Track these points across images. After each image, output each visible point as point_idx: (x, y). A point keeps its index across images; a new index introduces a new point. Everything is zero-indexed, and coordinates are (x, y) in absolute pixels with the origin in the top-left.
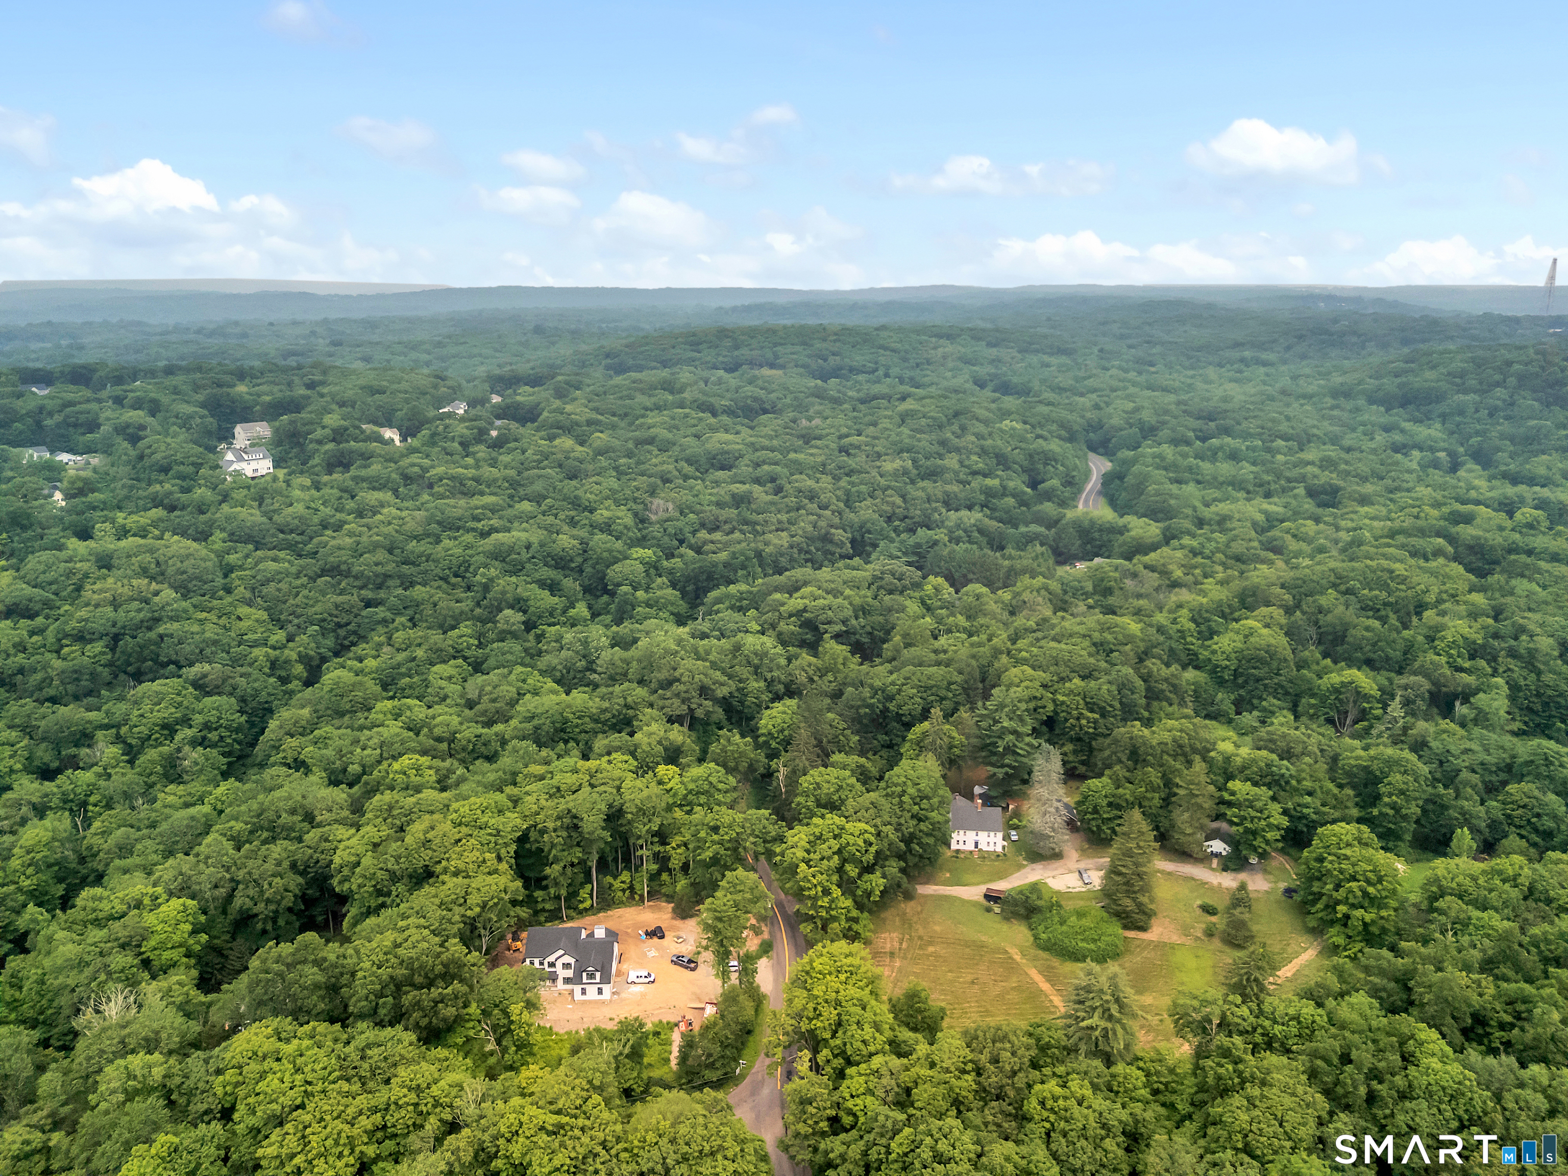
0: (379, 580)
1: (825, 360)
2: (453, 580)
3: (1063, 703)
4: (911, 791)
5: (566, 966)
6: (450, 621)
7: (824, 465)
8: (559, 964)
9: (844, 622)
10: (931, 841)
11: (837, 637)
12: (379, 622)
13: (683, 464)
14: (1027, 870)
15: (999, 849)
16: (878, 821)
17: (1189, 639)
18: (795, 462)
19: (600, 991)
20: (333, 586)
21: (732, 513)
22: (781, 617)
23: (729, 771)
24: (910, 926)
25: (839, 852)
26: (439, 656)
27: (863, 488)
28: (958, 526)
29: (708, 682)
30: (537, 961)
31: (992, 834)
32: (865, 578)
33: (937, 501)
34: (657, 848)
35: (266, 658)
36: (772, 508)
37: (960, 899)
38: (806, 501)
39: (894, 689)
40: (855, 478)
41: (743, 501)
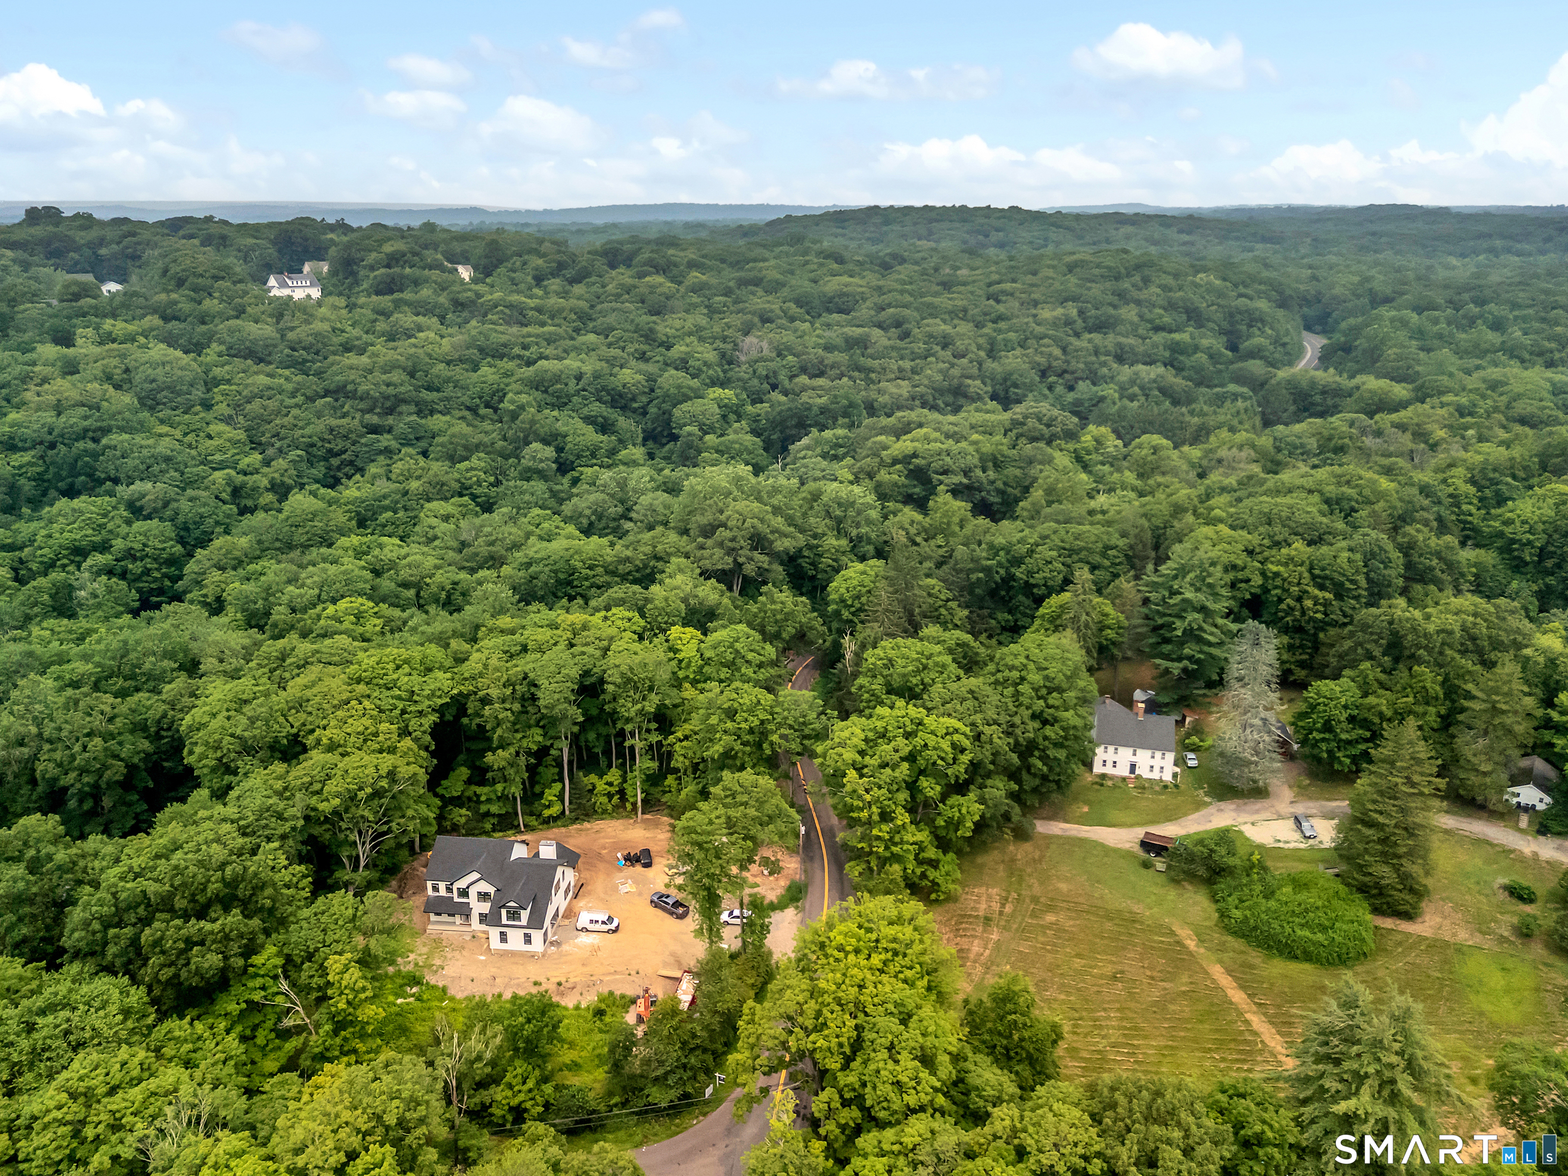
0: (388, 404)
1: (987, 236)
2: (483, 411)
3: (1277, 574)
4: (1035, 677)
5: (483, 896)
6: (461, 452)
7: (965, 310)
8: (473, 892)
9: (966, 473)
10: (1061, 754)
11: (956, 492)
12: (380, 452)
13: (792, 305)
14: (1212, 809)
15: (1168, 777)
16: (978, 718)
18: (929, 305)
19: (528, 939)
20: (334, 408)
21: (841, 357)
22: (882, 464)
23: (767, 637)
24: (1021, 879)
25: (911, 758)
26: (440, 491)
27: (1012, 335)
28: (1133, 382)
29: (763, 529)
30: (442, 886)
31: (1158, 754)
32: (1000, 422)
33: (1107, 354)
34: (654, 738)
35: (229, 481)
36: (894, 354)
37: (1103, 845)
38: (938, 348)
39: (1024, 549)
40: (1002, 325)
41: (859, 345)
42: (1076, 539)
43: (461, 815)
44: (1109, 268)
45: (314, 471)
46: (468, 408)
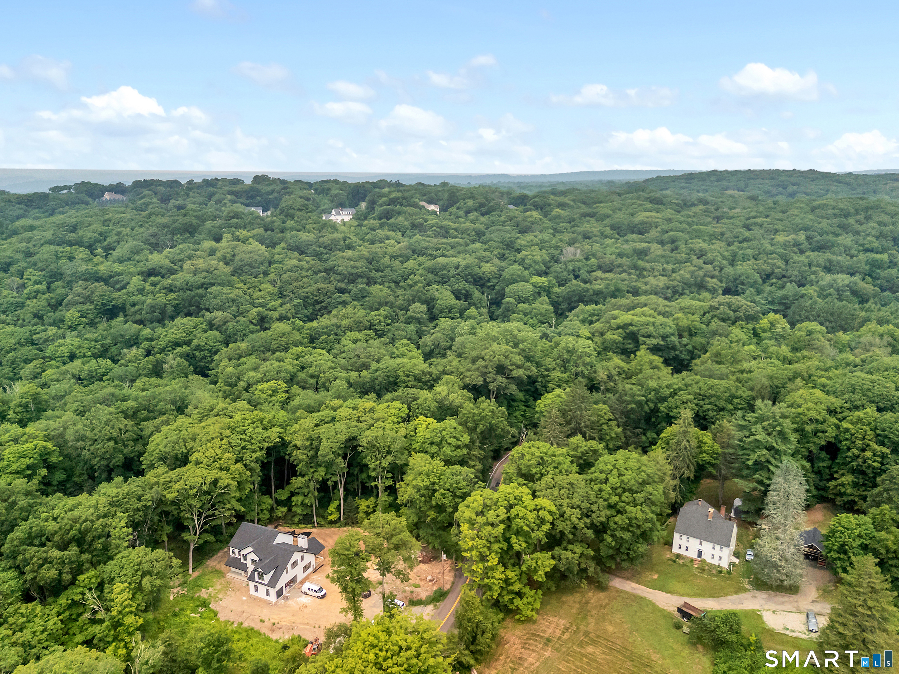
0: (351, 278)
2: (402, 284)
3: (847, 431)
4: (614, 480)
5: (253, 561)
6: (376, 305)
7: (723, 234)
8: (249, 557)
9: (664, 338)
10: (627, 536)
11: (655, 350)
12: (340, 303)
13: (608, 229)
14: (748, 595)
15: (725, 565)
16: (565, 502)
18: (699, 231)
19: (268, 593)
20: (325, 279)
21: (624, 261)
22: (610, 328)
24: (585, 618)
25: (509, 521)
26: (358, 326)
27: (749, 252)
28: (831, 286)
29: (506, 362)
30: (237, 551)
31: (718, 547)
32: (701, 307)
33: (818, 266)
34: (390, 483)
35: (259, 314)
36: (662, 260)
37: (654, 605)
38: (695, 257)
39: (668, 392)
40: (745, 245)
41: (642, 253)
42: (710, 388)
43: (282, 510)
44: (841, 210)
45: (306, 311)
46: (395, 282)
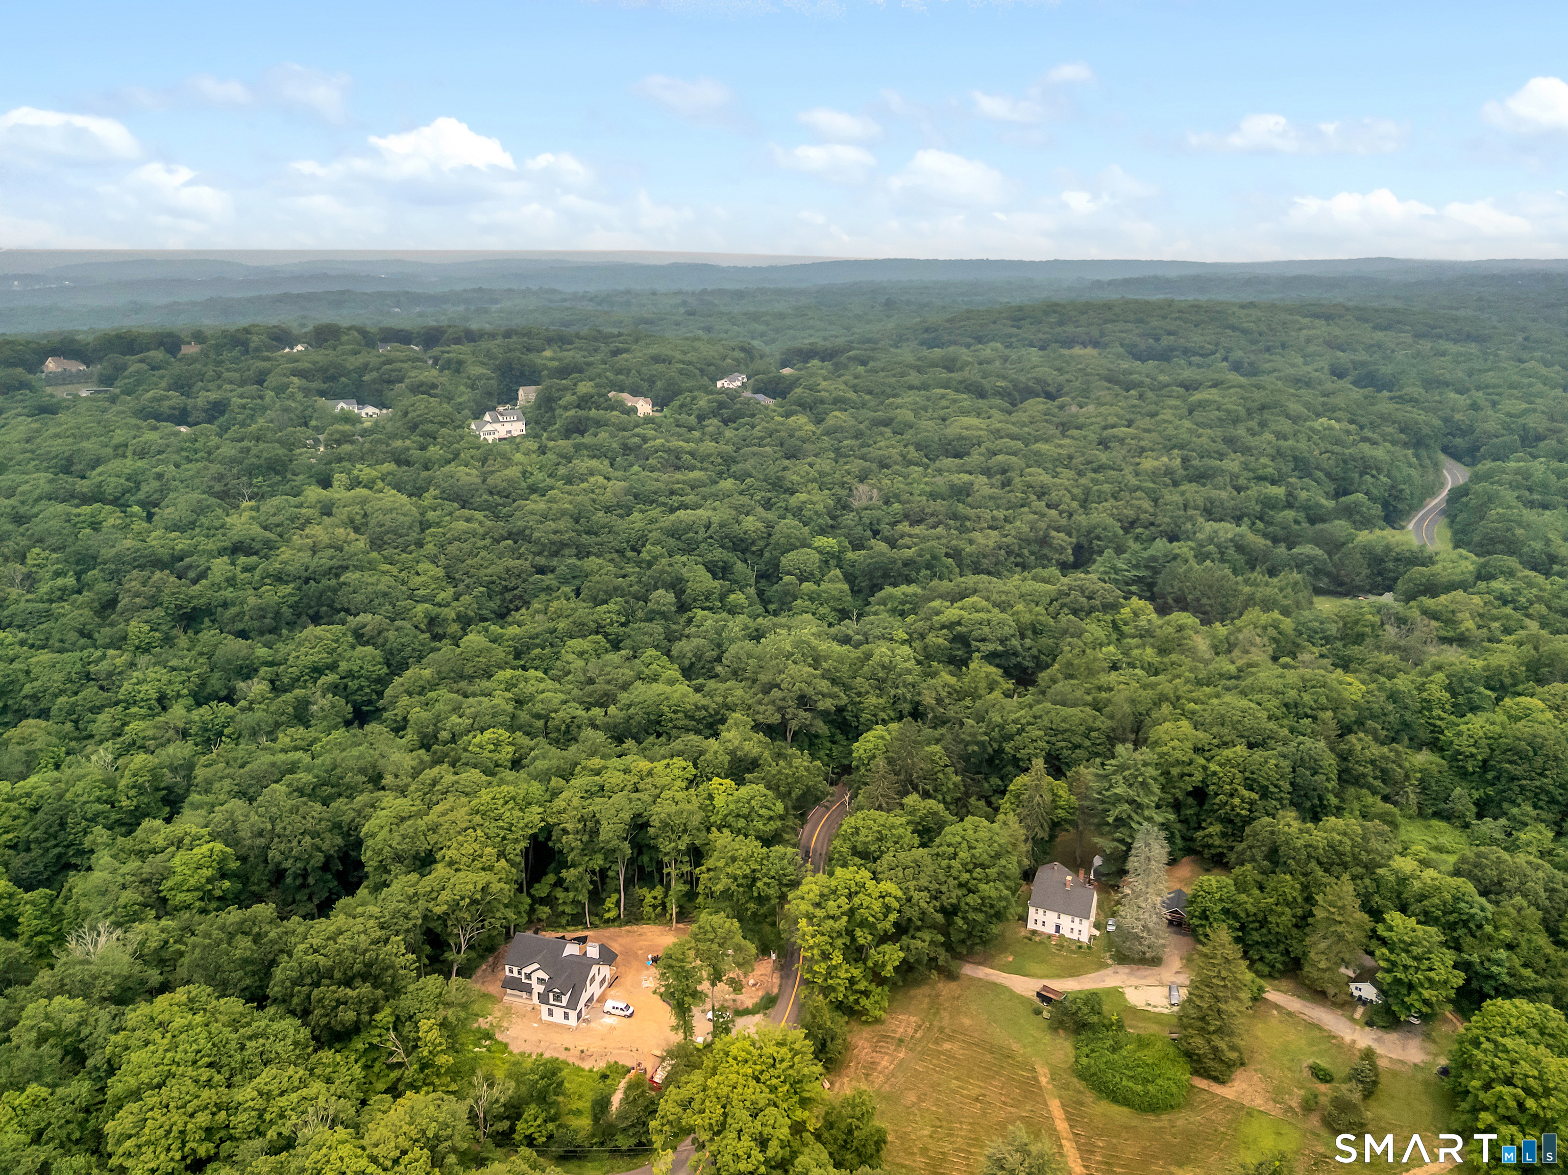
0: (554, 548)
1: (1157, 340)
2: (630, 554)
3: (1215, 773)
4: (964, 855)
5: (541, 981)
6: (602, 596)
7: (1071, 457)
8: (534, 976)
9: (1002, 641)
10: (980, 917)
11: (991, 657)
12: (543, 590)
13: (911, 448)
14: (1109, 971)
15: (1085, 939)
16: (912, 884)
17: (1437, 712)
18: (1037, 453)
19: (566, 1016)
20: (513, 551)
21: (939, 506)
22: (931, 628)
24: (937, 1012)
25: (851, 912)
26: (581, 630)
27: (1106, 487)
28: (1211, 540)
29: (809, 691)
30: (515, 969)
31: (1077, 920)
32: (1047, 593)
33: (1196, 508)
34: (686, 868)
35: (427, 614)
36: (990, 504)
37: (1011, 991)
38: (1034, 497)
39: (1014, 728)
40: (1100, 476)
41: (961, 493)
42: (1063, 721)
43: (544, 911)
44: (1228, 412)
45: (492, 604)
46: (617, 551)
